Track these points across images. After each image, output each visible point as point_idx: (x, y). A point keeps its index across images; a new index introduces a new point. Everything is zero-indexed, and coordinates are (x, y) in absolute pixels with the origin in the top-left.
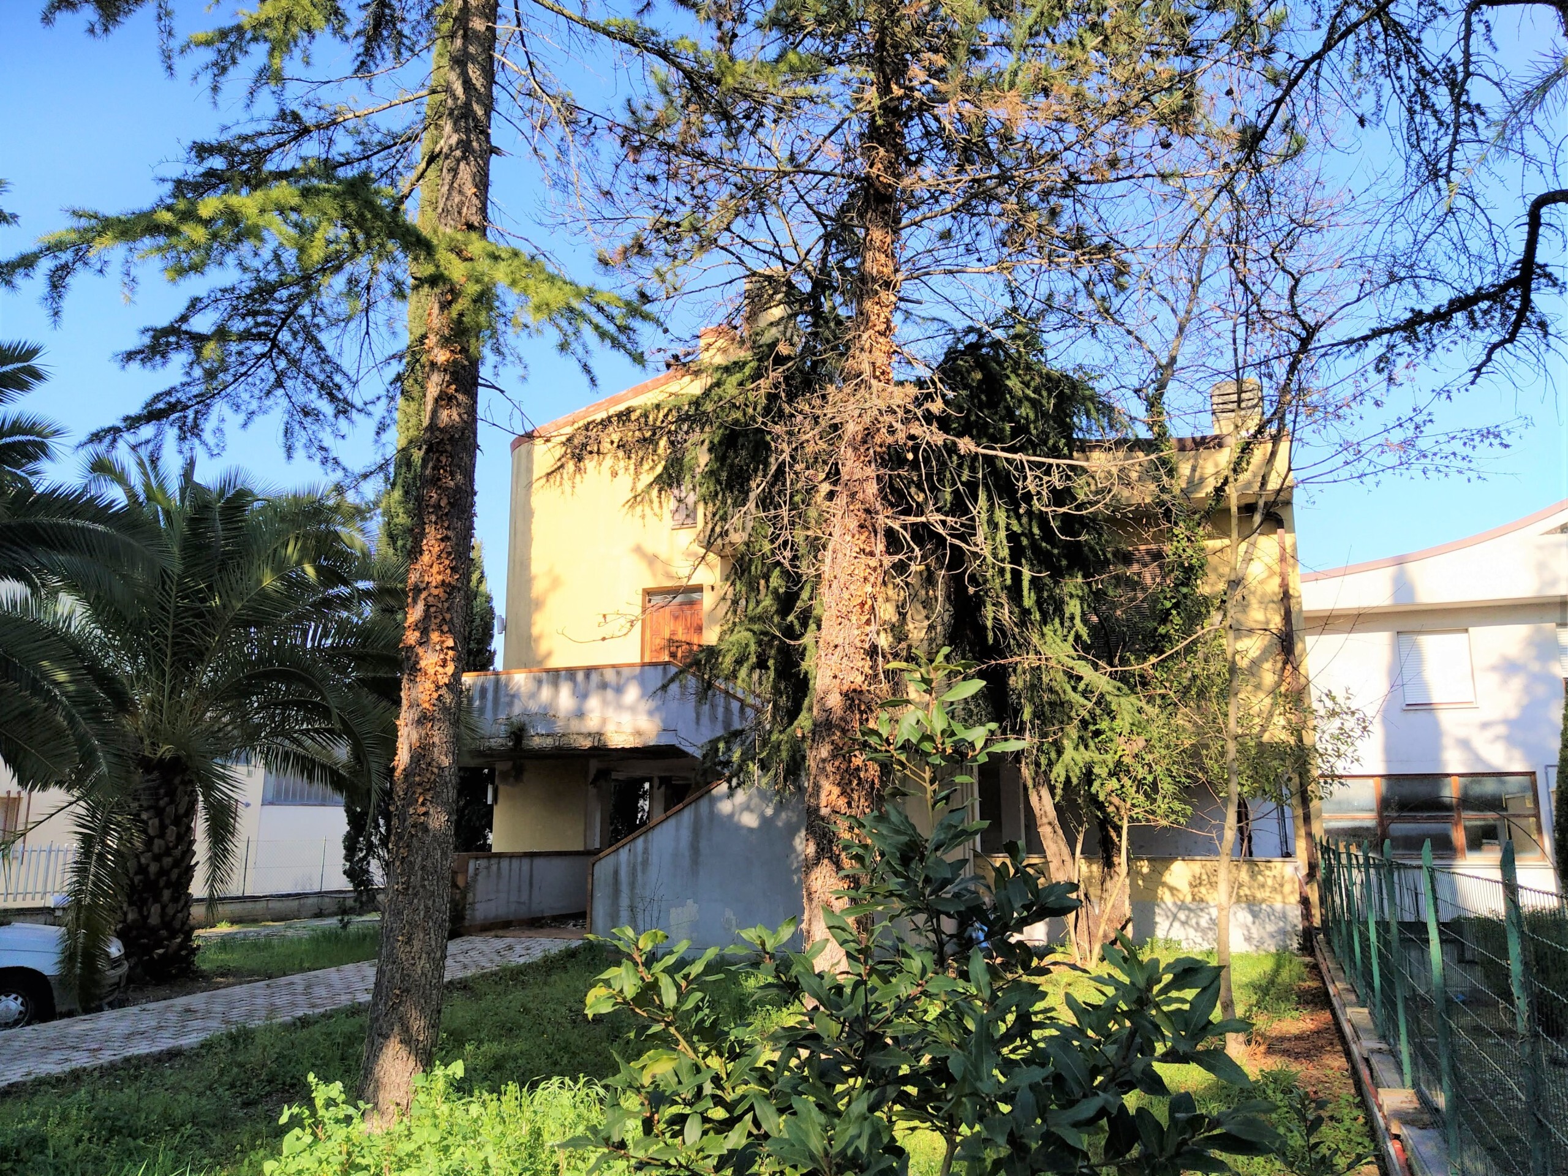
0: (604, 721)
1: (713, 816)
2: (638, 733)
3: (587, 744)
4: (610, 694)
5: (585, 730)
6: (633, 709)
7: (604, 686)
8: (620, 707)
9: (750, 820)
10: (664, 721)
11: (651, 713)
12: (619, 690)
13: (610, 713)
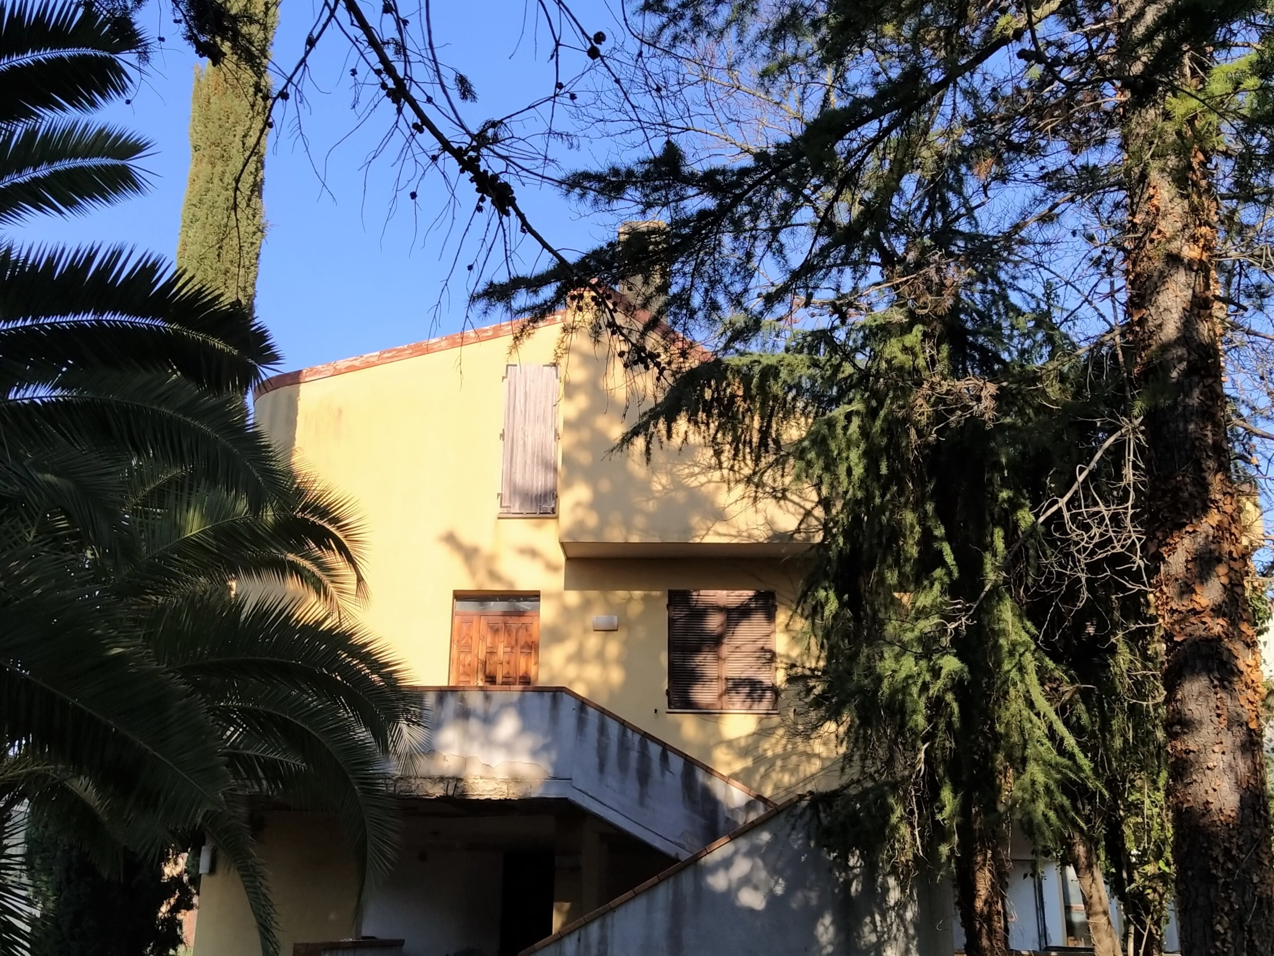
0: (465, 761)
1: (702, 893)
2: (516, 780)
3: (437, 791)
4: (474, 725)
5: (435, 772)
6: (508, 747)
7: (465, 714)
8: (489, 743)
9: (753, 899)
10: (555, 765)
11: (535, 753)
12: (489, 720)
13: (476, 752)
